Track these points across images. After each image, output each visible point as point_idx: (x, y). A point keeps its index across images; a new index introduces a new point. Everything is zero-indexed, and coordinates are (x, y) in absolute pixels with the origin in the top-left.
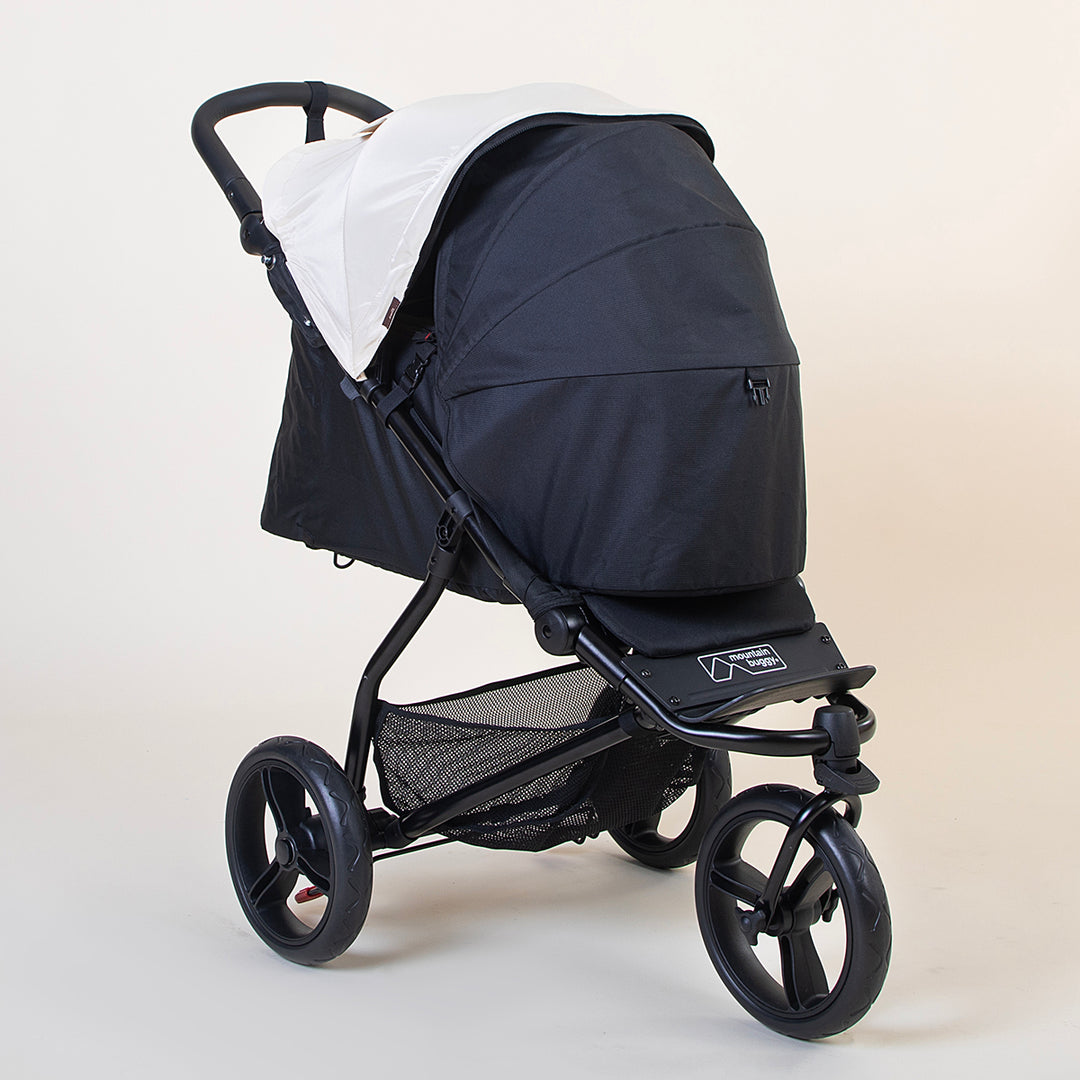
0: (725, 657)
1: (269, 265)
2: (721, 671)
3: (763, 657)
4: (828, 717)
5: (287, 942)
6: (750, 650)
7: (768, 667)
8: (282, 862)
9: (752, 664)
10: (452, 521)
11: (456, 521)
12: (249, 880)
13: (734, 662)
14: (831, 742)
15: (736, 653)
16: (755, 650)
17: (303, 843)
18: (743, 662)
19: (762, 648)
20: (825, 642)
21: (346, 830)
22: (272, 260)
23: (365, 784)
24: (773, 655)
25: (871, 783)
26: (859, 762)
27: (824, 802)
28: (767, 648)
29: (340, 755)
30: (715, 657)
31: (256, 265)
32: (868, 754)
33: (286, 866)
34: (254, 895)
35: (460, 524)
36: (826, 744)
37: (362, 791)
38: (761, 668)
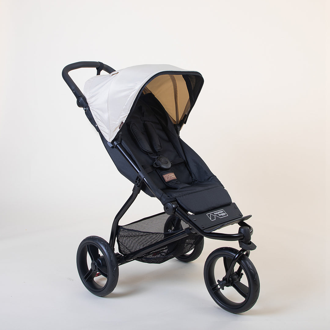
0: (213, 214)
1: (85, 110)
2: (213, 218)
3: (222, 213)
4: (242, 230)
5: (96, 291)
6: (219, 211)
7: (224, 216)
8: (93, 269)
9: (220, 215)
10: (140, 179)
11: (141, 179)
12: (84, 275)
13: (215, 215)
14: (244, 236)
15: (215, 212)
16: (220, 211)
17: (99, 264)
18: (217, 215)
19: (222, 211)
20: (236, 208)
21: (111, 261)
22: (86, 109)
23: (114, 248)
24: (224, 212)
25: (254, 247)
26: (251, 241)
27: (242, 252)
28: (223, 210)
29: (108, 240)
30: (210, 213)
31: (82, 110)
32: (253, 239)
33: (95, 270)
34: (85, 278)
35: (142, 180)
36: (243, 237)
37: (114, 249)
38: (222, 216)
